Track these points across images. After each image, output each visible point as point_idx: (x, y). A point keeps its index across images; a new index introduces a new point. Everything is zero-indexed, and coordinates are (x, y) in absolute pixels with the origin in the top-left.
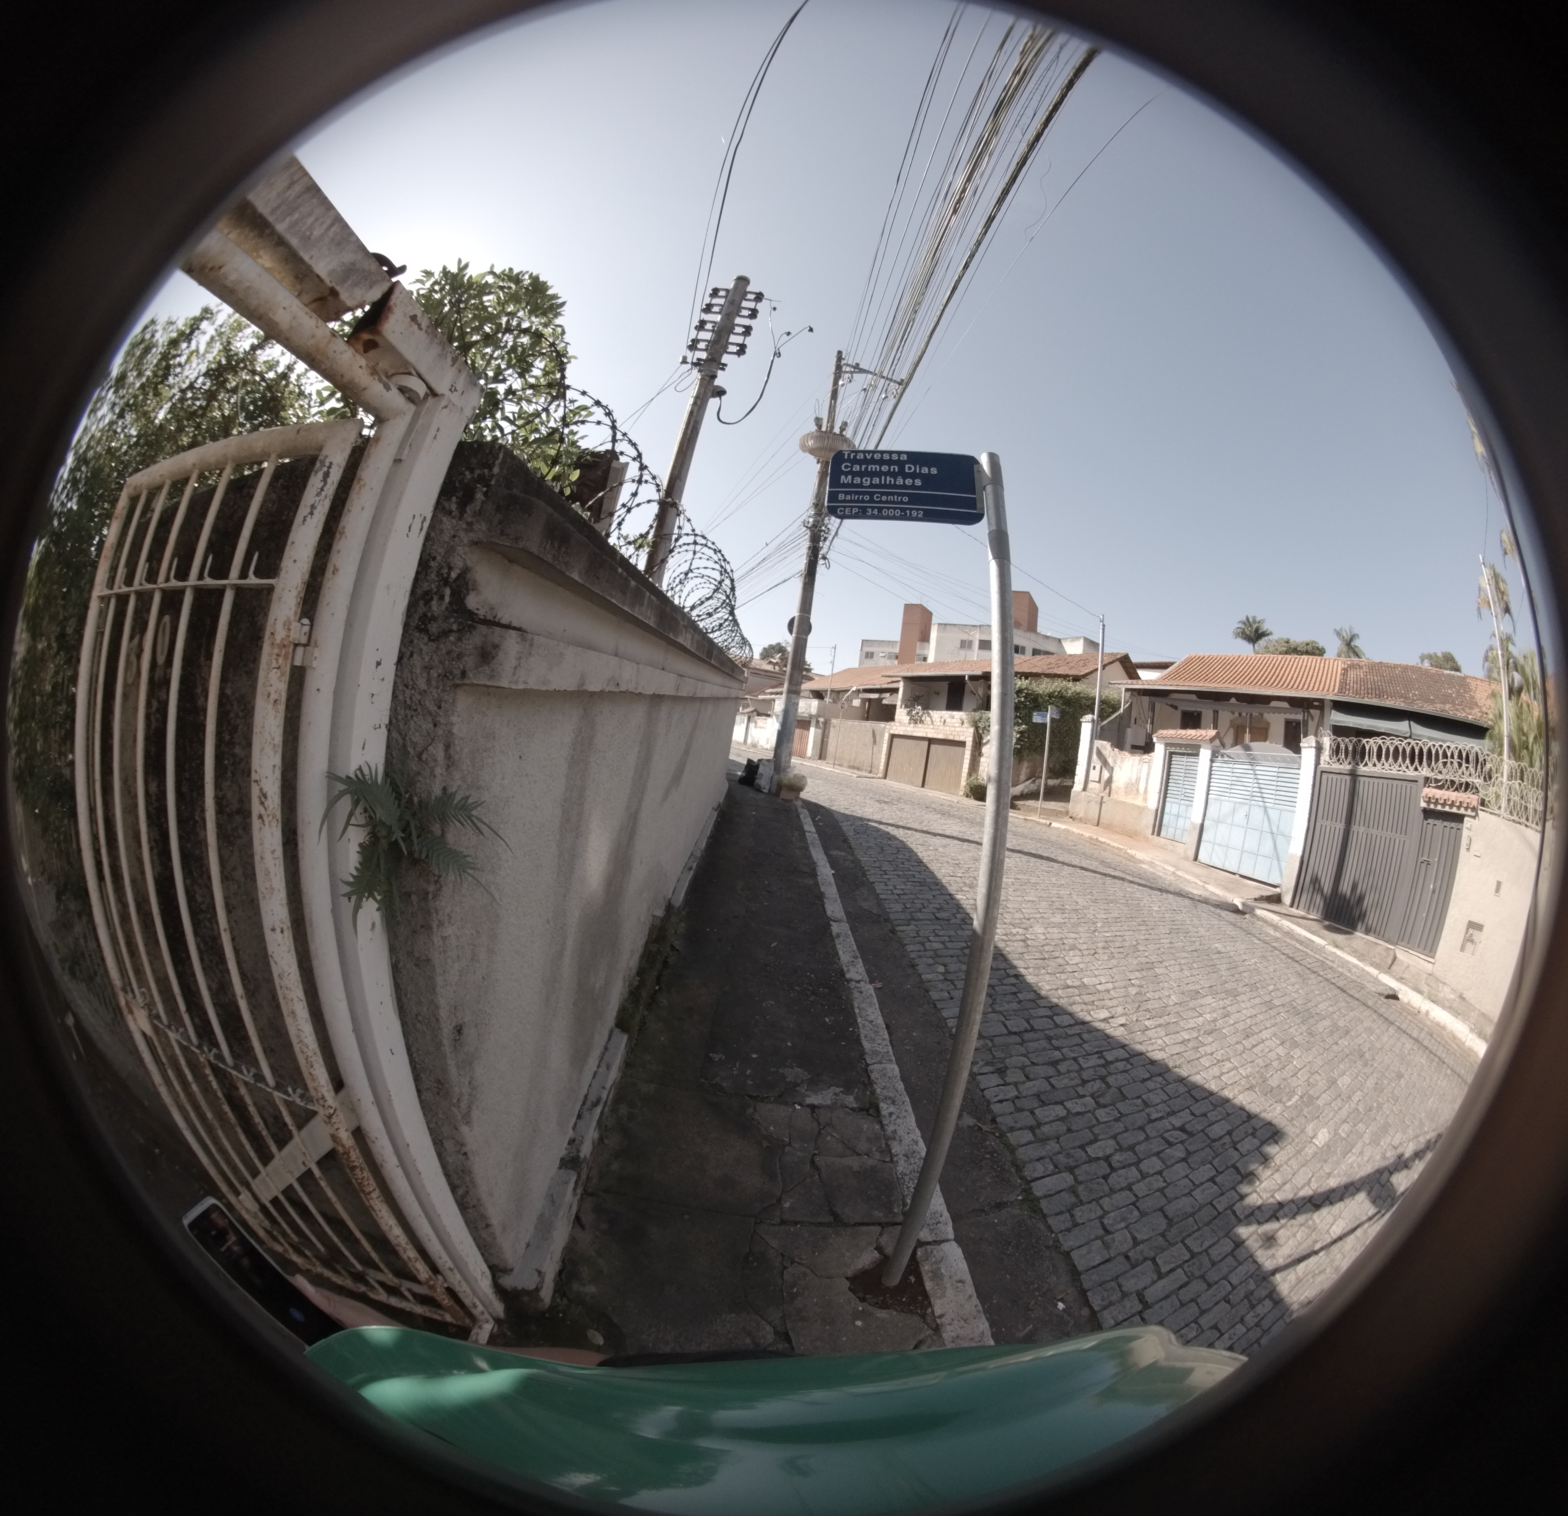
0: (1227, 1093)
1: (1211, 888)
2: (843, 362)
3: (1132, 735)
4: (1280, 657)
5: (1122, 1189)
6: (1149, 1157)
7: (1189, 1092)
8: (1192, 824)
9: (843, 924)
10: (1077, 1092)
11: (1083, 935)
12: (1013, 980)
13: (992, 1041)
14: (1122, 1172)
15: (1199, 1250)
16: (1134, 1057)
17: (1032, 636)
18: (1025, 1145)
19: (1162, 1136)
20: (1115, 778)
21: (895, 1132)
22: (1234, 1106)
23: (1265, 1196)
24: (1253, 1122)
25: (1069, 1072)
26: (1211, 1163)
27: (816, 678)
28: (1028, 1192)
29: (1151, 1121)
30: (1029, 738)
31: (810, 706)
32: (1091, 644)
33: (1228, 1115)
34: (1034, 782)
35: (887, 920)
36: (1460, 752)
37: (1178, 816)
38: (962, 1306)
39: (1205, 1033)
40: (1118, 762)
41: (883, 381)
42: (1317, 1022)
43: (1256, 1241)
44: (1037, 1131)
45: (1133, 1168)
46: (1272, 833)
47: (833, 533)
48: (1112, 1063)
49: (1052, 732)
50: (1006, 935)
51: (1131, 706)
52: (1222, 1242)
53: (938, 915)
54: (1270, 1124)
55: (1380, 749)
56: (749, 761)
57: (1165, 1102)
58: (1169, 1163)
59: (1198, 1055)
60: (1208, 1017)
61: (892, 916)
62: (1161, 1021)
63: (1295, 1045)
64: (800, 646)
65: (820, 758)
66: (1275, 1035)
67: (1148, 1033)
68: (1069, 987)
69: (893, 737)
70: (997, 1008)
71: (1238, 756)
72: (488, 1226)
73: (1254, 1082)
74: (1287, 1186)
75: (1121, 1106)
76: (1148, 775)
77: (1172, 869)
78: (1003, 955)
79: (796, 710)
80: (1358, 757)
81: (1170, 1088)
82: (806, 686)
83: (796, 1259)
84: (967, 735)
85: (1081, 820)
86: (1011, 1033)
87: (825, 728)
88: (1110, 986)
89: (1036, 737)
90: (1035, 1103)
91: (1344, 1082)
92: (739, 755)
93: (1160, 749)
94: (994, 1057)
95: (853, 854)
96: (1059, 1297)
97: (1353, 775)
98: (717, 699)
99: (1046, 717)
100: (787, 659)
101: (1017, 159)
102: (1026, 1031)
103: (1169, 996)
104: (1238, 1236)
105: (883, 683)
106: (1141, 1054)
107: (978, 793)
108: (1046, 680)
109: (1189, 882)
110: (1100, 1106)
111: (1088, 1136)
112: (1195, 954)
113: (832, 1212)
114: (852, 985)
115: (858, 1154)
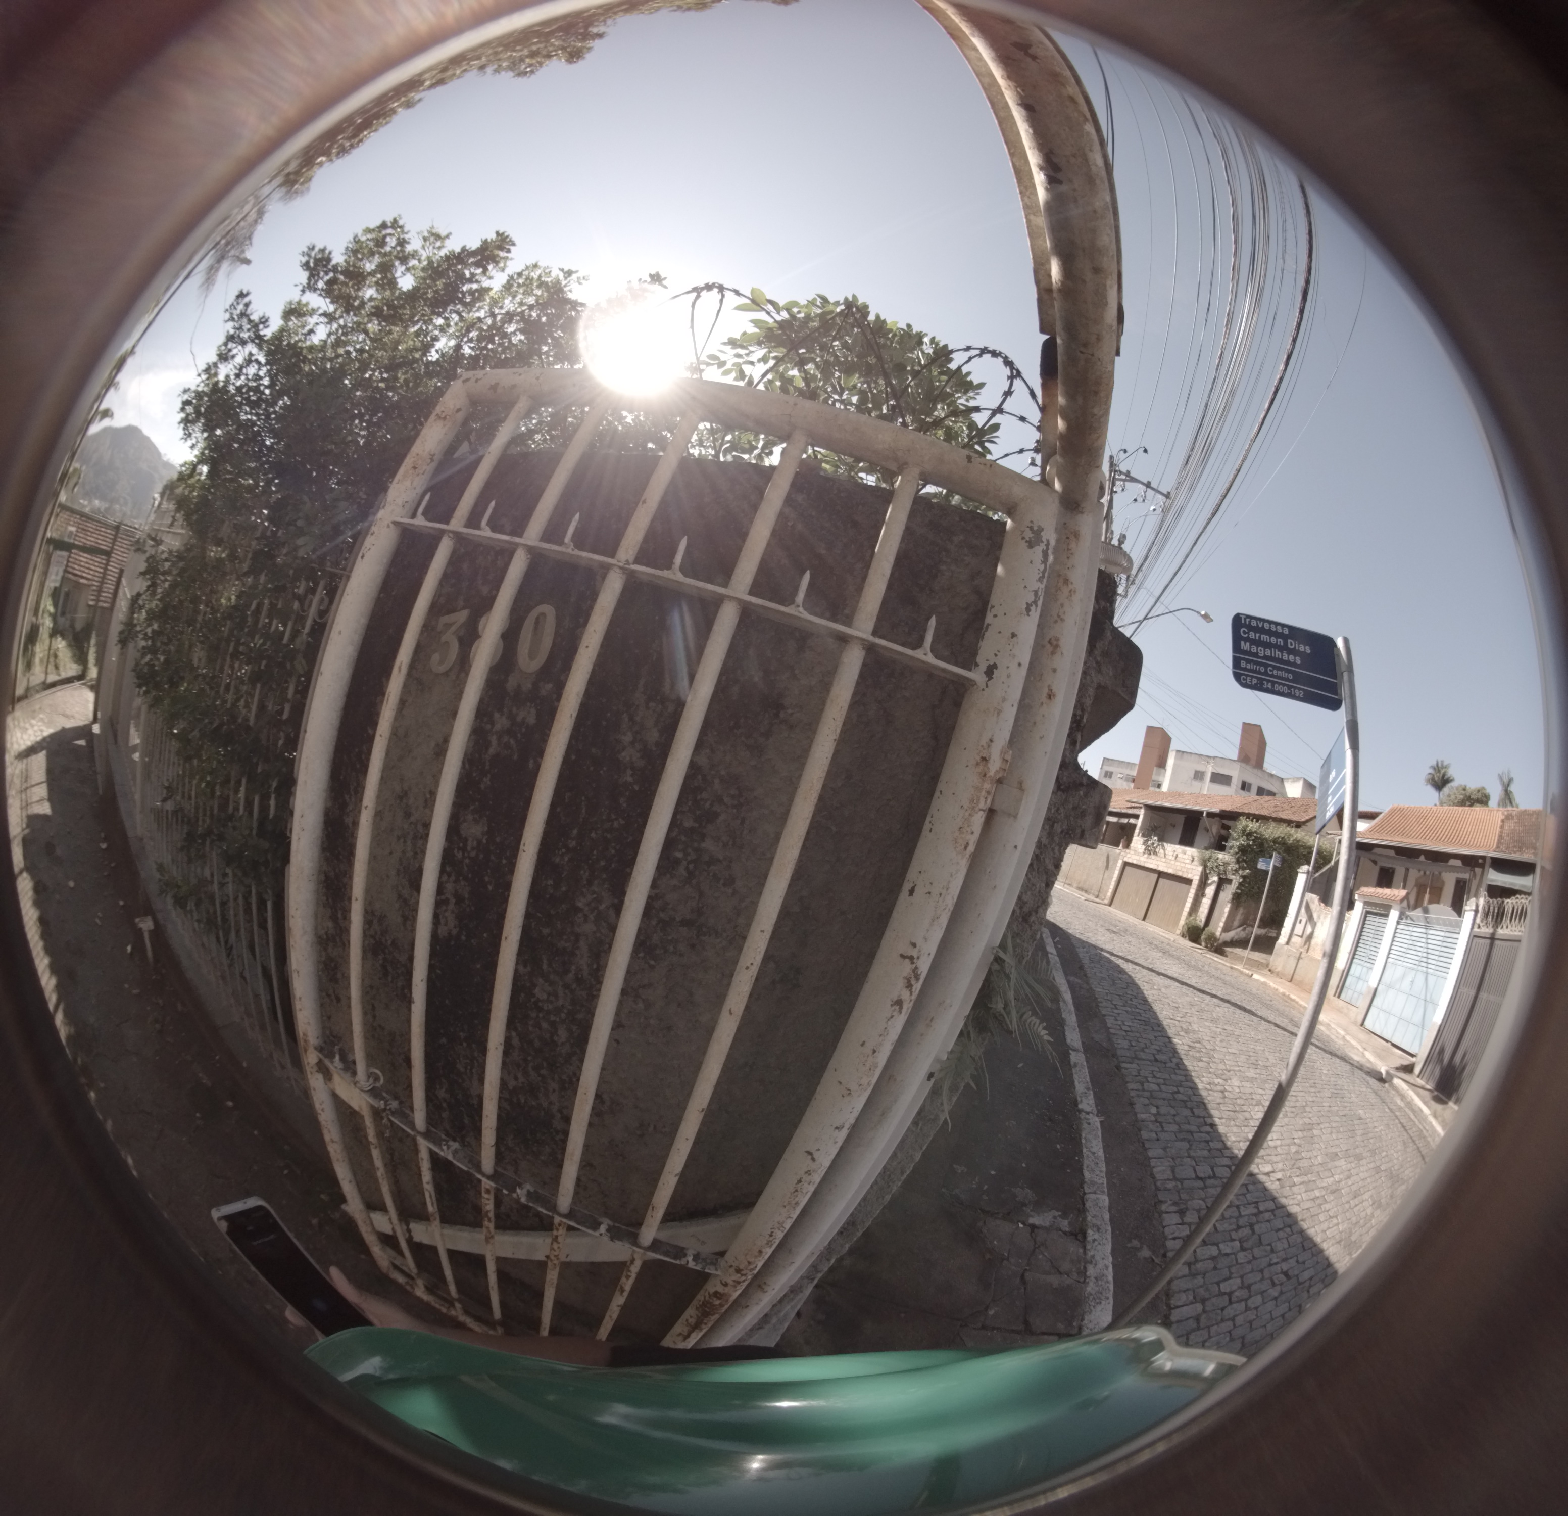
0: (1325, 1245)
1: (1369, 1054)
5: (1229, 1320)
6: (1257, 1294)
7: (1302, 1243)
9: (1080, 1053)
10: (1230, 1236)
12: (1208, 1129)
13: (1182, 1183)
14: (1235, 1305)
16: (1279, 1209)
18: (1180, 1278)
19: (1271, 1278)
20: (1316, 933)
21: (1094, 1256)
22: (1324, 1256)
29: (1270, 1265)
30: (1249, 883)
33: (1317, 1263)
34: (1248, 928)
35: (1115, 1057)
37: (1359, 979)
39: (1330, 1192)
40: (1322, 917)
44: (1193, 1267)
45: (1243, 1303)
48: (1261, 1212)
50: (1210, 1084)
53: (1157, 1057)
57: (1285, 1249)
58: (1266, 1301)
59: (1320, 1211)
60: (1337, 1177)
61: (1119, 1052)
62: (1305, 1179)
67: (1295, 1189)
69: (1126, 864)
70: (1192, 1154)
73: (1343, 1237)
75: (1257, 1252)
77: (1342, 1033)
78: (1204, 1104)
81: (1292, 1239)
84: (1192, 872)
85: (1278, 975)
86: (1198, 1178)
88: (1278, 1143)
93: (1359, 908)
94: (1180, 1199)
95: (1088, 983)
99: (1270, 864)
102: (1210, 1177)
103: (1317, 1156)
106: (1283, 1207)
107: (1195, 936)
109: (1352, 1046)
110: (1243, 1249)
111: (1226, 1272)
112: (1344, 1119)
113: (1026, 1322)
114: (1083, 1115)
115: (1060, 1273)
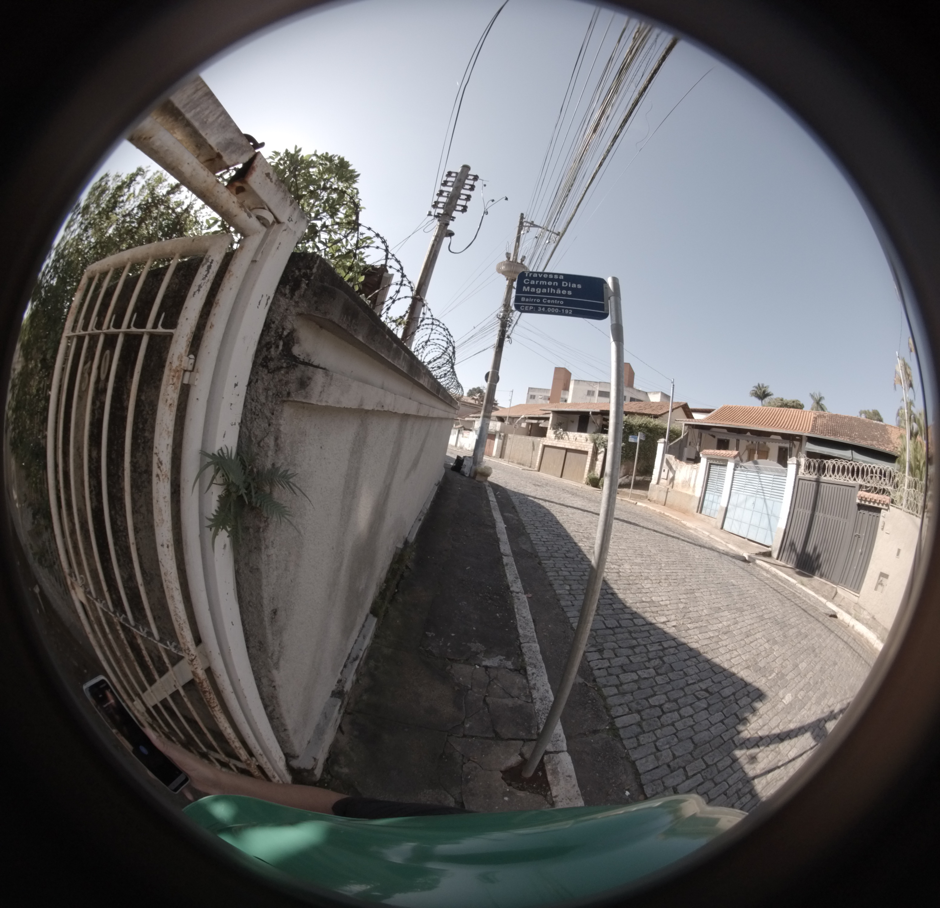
0: (734, 670)
1: (731, 546)
2: (524, 220)
3: (688, 452)
4: (777, 409)
5: (668, 725)
6: (686, 706)
7: (711, 668)
8: (721, 507)
9: (510, 558)
10: (645, 665)
11: (653, 571)
12: (610, 596)
13: (596, 632)
14: (669, 715)
15: (711, 763)
16: (680, 646)
17: (631, 390)
18: (613, 696)
19: (694, 694)
20: (676, 477)
21: (535, 684)
22: (737, 678)
23: (752, 732)
24: (748, 688)
25: (641, 653)
26: (722, 711)
27: (500, 409)
28: (612, 724)
29: (688, 685)
30: (626, 451)
31: (496, 426)
32: (665, 396)
33: (734, 683)
34: (628, 477)
35: (537, 556)
36: (881, 470)
37: (713, 502)
38: (569, 791)
39: (723, 633)
40: (679, 467)
41: (548, 232)
42: (789, 629)
43: (745, 759)
44: (620, 688)
45: (676, 713)
46: (768, 515)
47: (514, 322)
48: (667, 649)
49: (640, 448)
51: (687, 434)
52: (725, 759)
53: (567, 555)
54: (758, 689)
55: (834, 466)
56: (458, 457)
57: (697, 674)
58: (697, 711)
59: (718, 646)
60: (725, 623)
61: (539, 554)
62: (697, 625)
63: (775, 643)
64: (492, 389)
65: (500, 457)
66: (764, 636)
68: (643, 602)
69: (545, 446)
70: (600, 613)
71: (750, 467)
72: (285, 730)
73: (750, 664)
74: (766, 727)
75: (671, 675)
76: (696, 476)
77: (707, 534)
79: (488, 427)
80: (821, 471)
81: (701, 666)
82: (494, 414)
83: (471, 758)
84: (589, 447)
85: (655, 502)
86: (607, 628)
87: (505, 439)
88: (668, 602)
89: (631, 451)
90: (619, 671)
91: (803, 666)
92: (452, 453)
93: (704, 461)
94: (597, 642)
95: (518, 516)
96: (627, 788)
97: (818, 482)
98: (441, 419)
99: (637, 439)
100: (483, 397)
101: (632, 102)
102: (617, 627)
103: (703, 610)
104: (734, 756)
105: (540, 414)
106: (684, 644)
107: (595, 483)
108: (638, 417)
109: (717, 541)
110: (658, 674)
111: (650, 692)
112: (719, 585)
113: (495, 731)
114: (514, 594)
115: (512, 697)
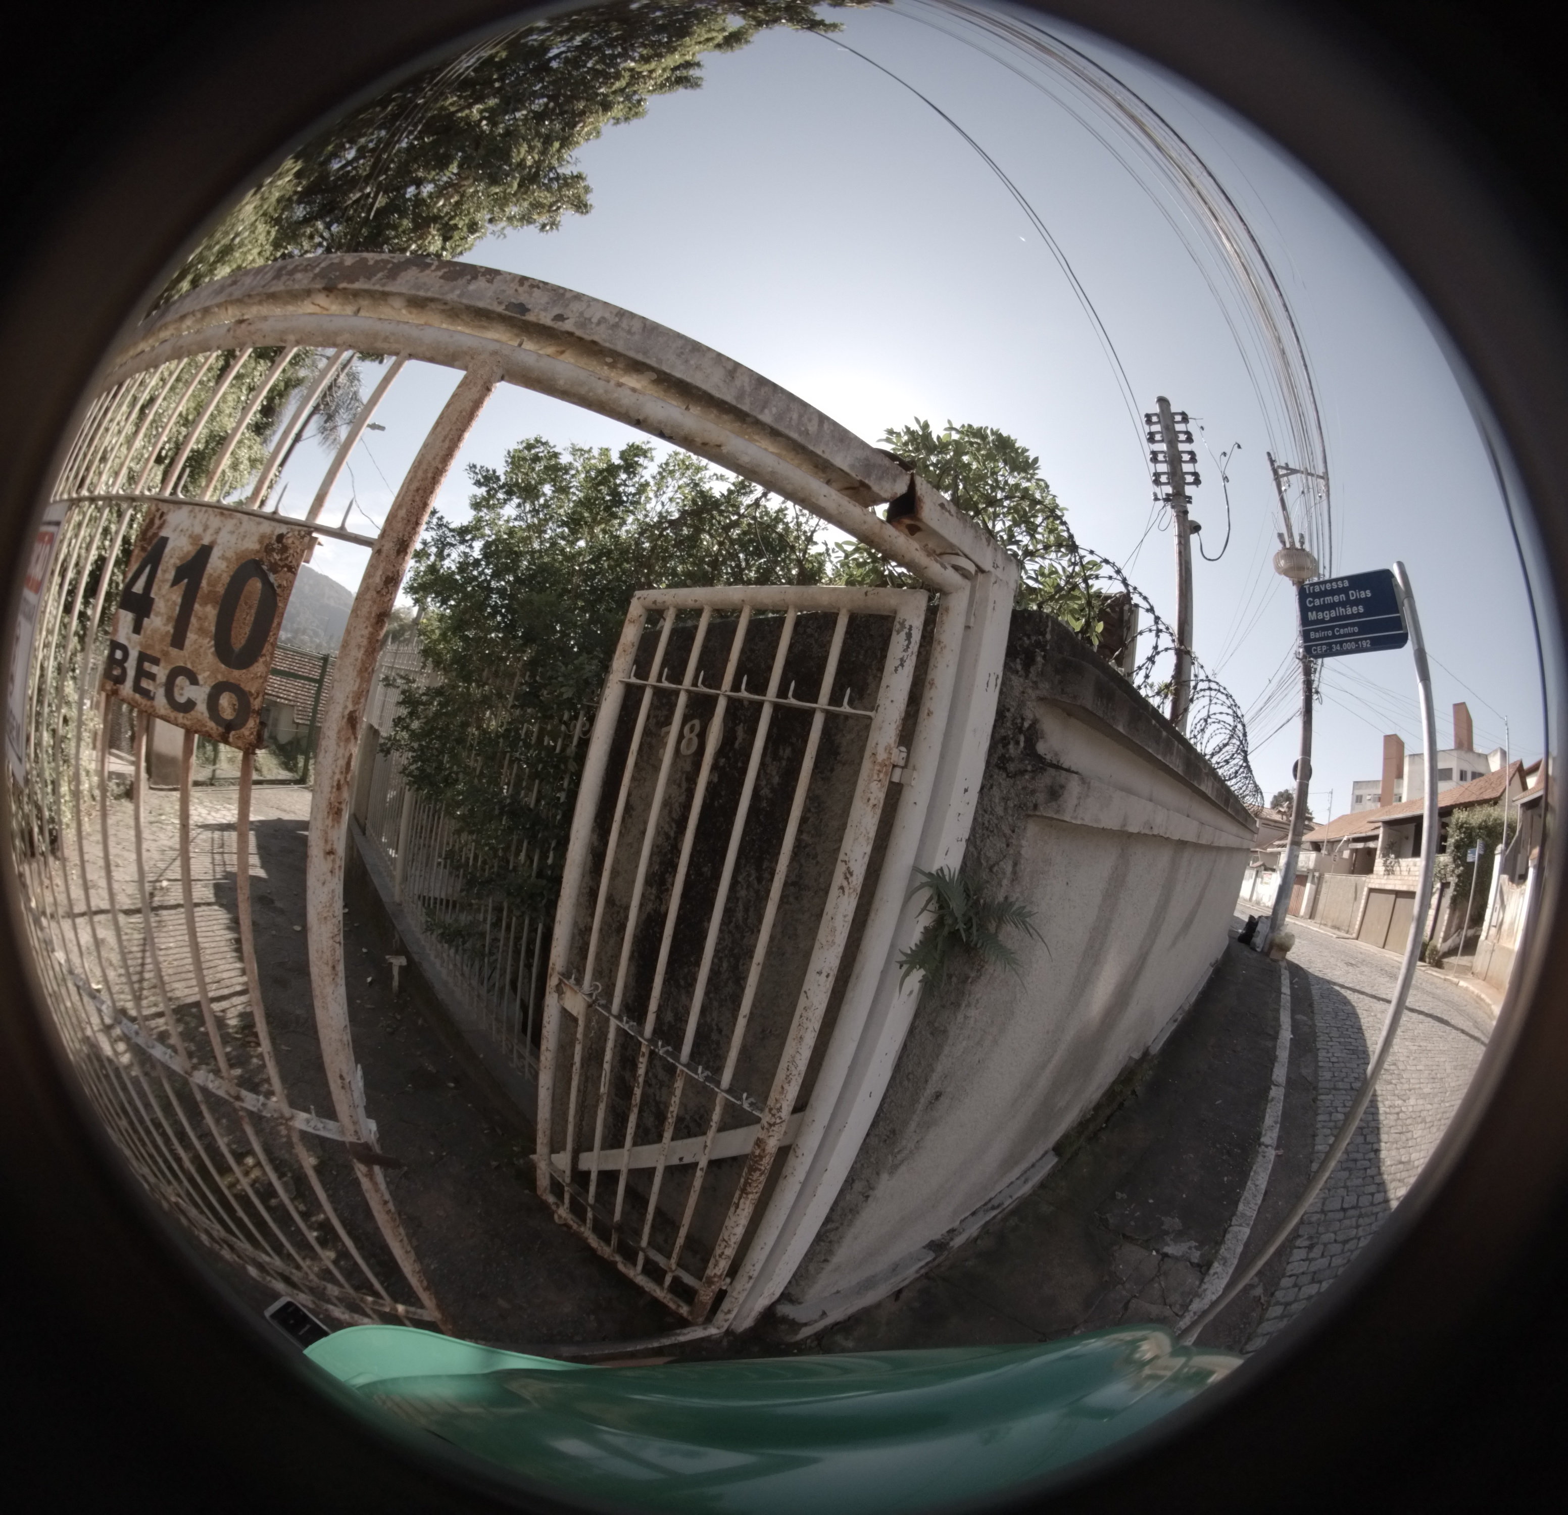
3: (1520, 862)
9: (1281, 1088)
12: (1372, 1155)
13: (1326, 1216)
20: (1505, 919)
27: (1317, 828)
31: (1309, 859)
34: (1459, 935)
35: (1315, 1088)
40: (1510, 898)
51: (1522, 825)
53: (1354, 1085)
56: (1251, 918)
61: (1320, 1085)
64: (1303, 791)
65: (1311, 917)
69: (1371, 890)
70: (1349, 1184)
76: (1521, 909)
79: (1297, 863)
82: (1308, 837)
85: (1475, 974)
87: (1319, 884)
89: (1468, 880)
90: (1308, 1280)
92: (1242, 912)
98: (1230, 850)
99: (1475, 855)
100: (1292, 808)
105: (1366, 831)
114: (1261, 1149)
115: (1165, 1304)
